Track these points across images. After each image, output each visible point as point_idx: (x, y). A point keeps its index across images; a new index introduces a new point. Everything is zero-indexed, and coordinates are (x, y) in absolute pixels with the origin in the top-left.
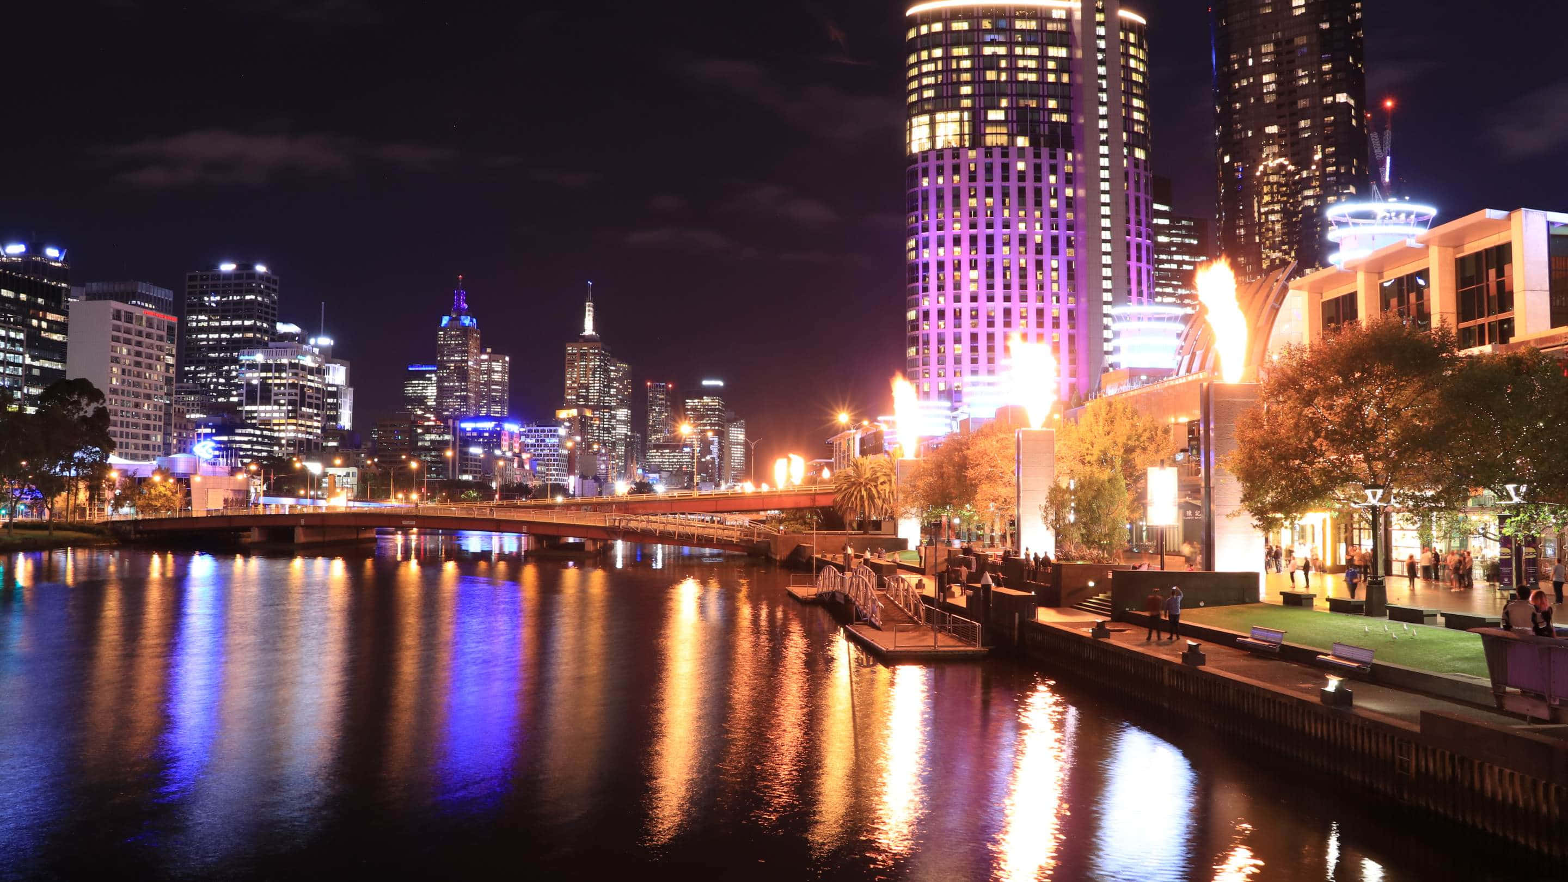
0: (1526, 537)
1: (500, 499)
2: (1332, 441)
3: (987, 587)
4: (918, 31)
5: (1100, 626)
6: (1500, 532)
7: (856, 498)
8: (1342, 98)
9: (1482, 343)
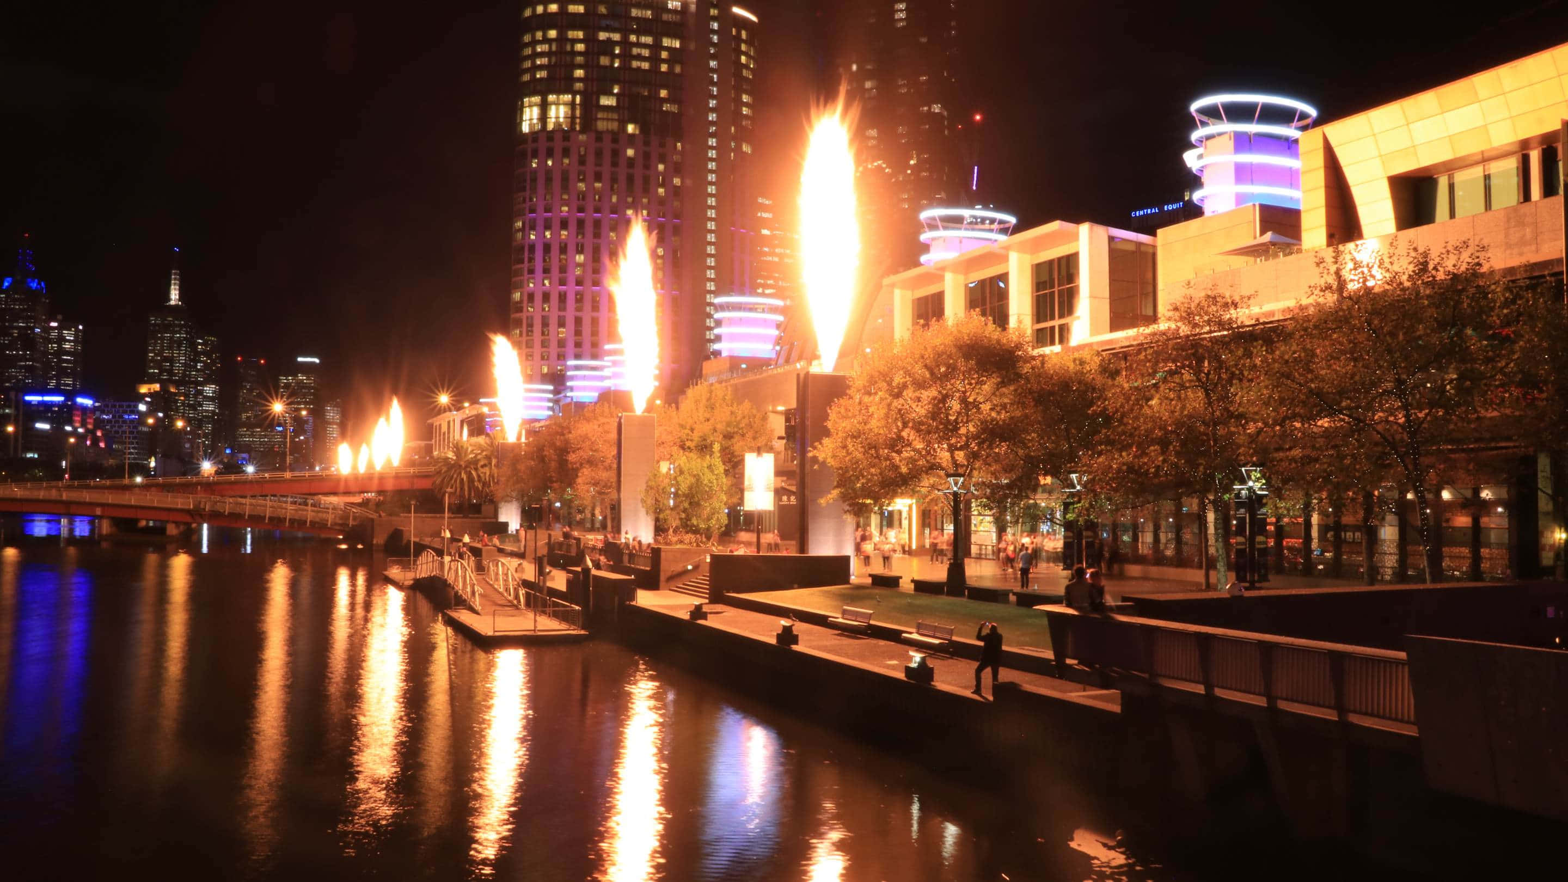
0: (1086, 521)
1: (71, 478)
2: (918, 431)
3: (586, 571)
4: (534, 10)
5: (698, 608)
6: (1064, 518)
7: (456, 481)
8: (936, 108)
9: (1052, 343)
